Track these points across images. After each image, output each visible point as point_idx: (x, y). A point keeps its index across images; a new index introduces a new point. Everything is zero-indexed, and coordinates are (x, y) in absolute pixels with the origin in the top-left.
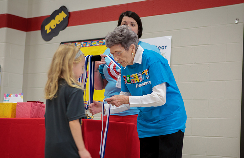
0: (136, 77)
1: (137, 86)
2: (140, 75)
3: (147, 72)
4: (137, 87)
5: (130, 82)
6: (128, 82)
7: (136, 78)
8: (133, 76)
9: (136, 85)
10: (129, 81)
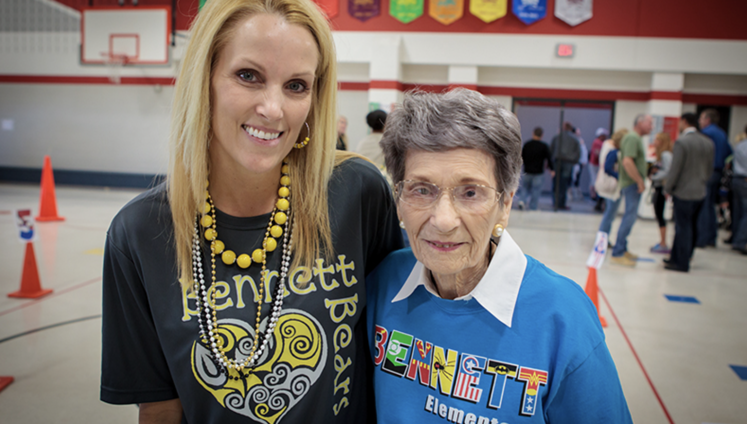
0: (443, 362)
1: (429, 403)
2: (471, 365)
3: (538, 383)
4: (428, 407)
5: (402, 369)
6: (388, 364)
7: (442, 368)
8: (430, 353)
9: (431, 397)
10: (397, 363)
